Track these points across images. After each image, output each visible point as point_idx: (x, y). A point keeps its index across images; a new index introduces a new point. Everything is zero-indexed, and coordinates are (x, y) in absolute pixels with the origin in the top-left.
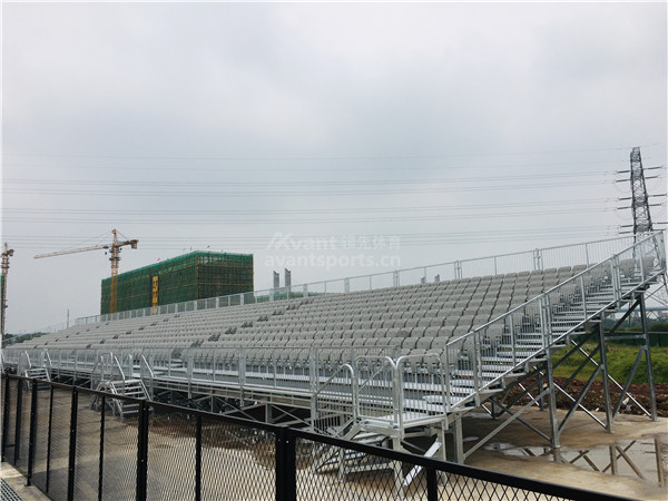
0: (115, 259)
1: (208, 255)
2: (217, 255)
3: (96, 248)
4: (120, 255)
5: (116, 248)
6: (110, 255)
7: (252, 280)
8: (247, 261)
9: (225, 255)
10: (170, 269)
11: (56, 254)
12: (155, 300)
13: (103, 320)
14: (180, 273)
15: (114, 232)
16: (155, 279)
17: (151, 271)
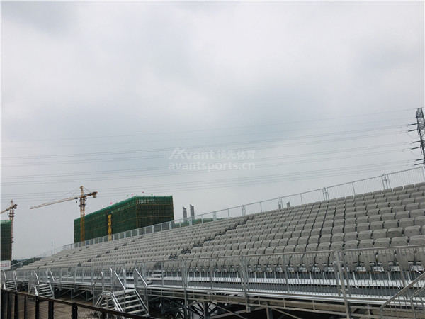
0: (83, 206)
1: (144, 198)
2: (149, 198)
3: (70, 199)
4: (86, 203)
5: (83, 198)
6: (79, 203)
7: (173, 213)
8: (169, 201)
9: (154, 198)
10: (119, 209)
11: (44, 205)
12: (110, 231)
13: (76, 246)
14: (125, 211)
15: (82, 188)
16: (109, 216)
17: (106, 212)
